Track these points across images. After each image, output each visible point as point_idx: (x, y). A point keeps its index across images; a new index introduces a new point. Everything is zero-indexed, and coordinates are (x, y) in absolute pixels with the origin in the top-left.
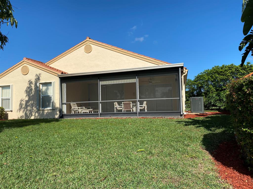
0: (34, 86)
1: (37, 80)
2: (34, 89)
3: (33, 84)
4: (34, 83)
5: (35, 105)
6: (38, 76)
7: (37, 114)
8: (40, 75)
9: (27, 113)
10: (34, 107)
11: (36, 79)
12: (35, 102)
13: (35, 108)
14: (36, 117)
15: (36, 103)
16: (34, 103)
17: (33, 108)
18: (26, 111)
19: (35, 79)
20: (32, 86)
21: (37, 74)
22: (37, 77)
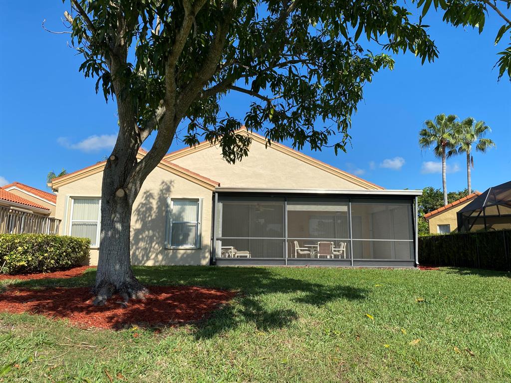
0: (157, 203)
1: (164, 191)
2: (157, 208)
3: (154, 199)
4: (156, 197)
5: (156, 238)
6: (166, 184)
7: (160, 257)
8: (171, 183)
9: (137, 253)
10: (155, 243)
11: (161, 191)
12: (157, 234)
13: (157, 246)
14: (158, 261)
15: (159, 234)
16: (154, 235)
17: (152, 244)
18: (135, 250)
19: (159, 190)
20: (151, 203)
21: (165, 181)
22: (165, 187)
